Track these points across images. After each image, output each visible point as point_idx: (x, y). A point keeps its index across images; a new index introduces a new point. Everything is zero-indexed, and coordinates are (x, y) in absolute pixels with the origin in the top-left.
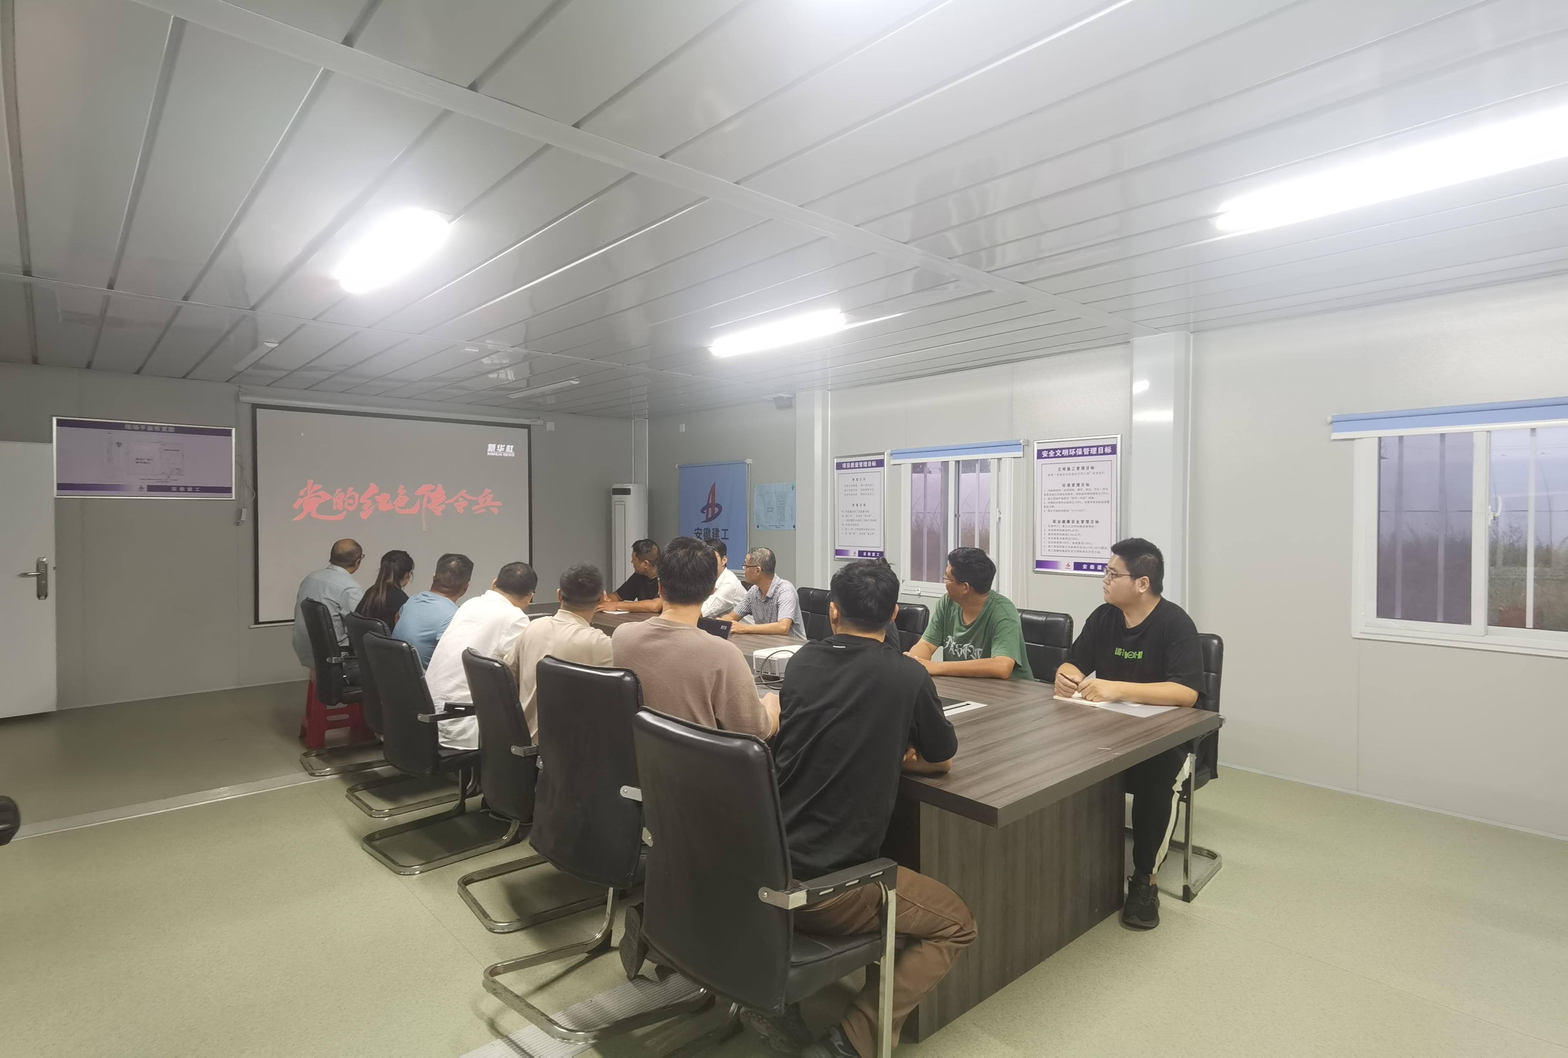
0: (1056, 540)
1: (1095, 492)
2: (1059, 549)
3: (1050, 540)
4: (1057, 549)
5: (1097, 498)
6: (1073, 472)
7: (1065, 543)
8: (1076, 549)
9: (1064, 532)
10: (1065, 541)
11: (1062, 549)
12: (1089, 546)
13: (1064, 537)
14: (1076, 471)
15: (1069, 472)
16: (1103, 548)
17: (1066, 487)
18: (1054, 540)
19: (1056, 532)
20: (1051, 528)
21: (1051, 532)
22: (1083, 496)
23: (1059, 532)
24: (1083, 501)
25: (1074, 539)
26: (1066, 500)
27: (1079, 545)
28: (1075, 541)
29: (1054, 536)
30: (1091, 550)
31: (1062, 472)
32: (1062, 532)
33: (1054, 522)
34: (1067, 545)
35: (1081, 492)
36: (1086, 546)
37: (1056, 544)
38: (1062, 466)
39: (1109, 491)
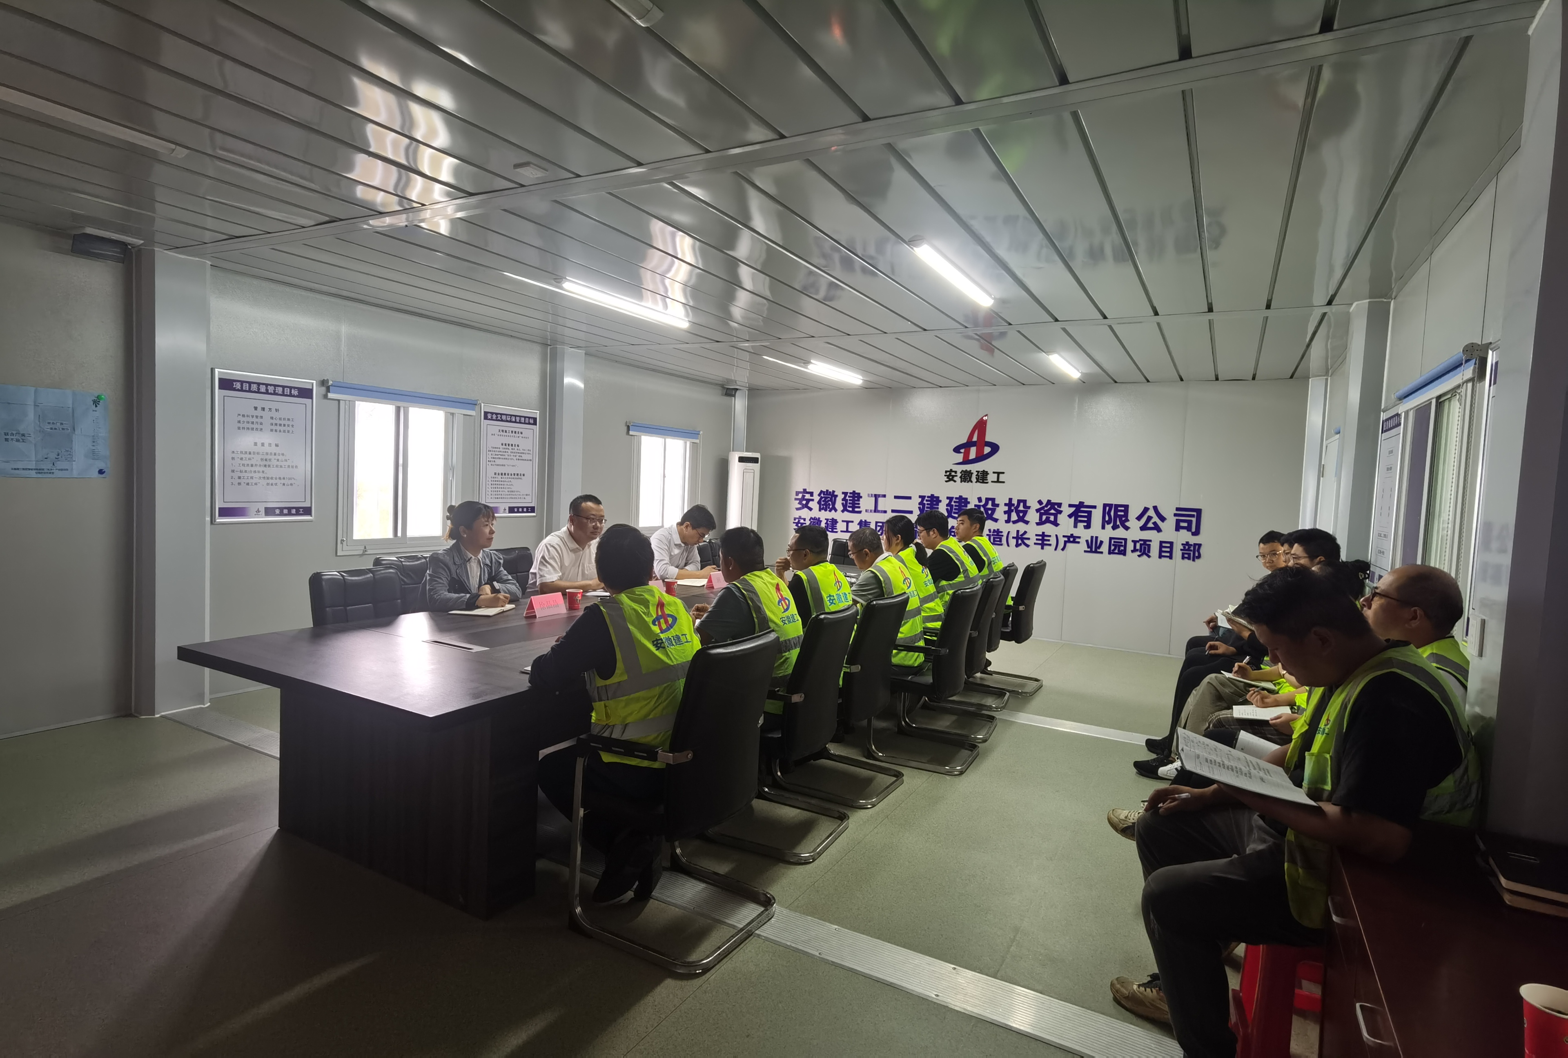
0: (496, 490)
1: (523, 452)
2: (498, 496)
3: (493, 490)
4: (497, 496)
5: (524, 457)
6: (509, 434)
7: (502, 491)
8: (510, 496)
9: (502, 483)
10: (503, 490)
11: (500, 496)
12: (519, 493)
13: (502, 486)
14: (511, 434)
15: (505, 434)
16: (527, 495)
17: (504, 446)
18: (495, 490)
19: (497, 483)
20: (493, 479)
21: (493, 483)
22: (515, 454)
23: (498, 483)
24: (515, 458)
25: (508, 488)
26: (504, 457)
27: (512, 493)
28: (509, 490)
29: (495, 486)
30: (519, 496)
31: (501, 433)
32: (501, 483)
33: (495, 474)
34: (504, 493)
35: (514, 451)
36: (517, 493)
37: (496, 493)
38: (502, 428)
39: (531, 452)
